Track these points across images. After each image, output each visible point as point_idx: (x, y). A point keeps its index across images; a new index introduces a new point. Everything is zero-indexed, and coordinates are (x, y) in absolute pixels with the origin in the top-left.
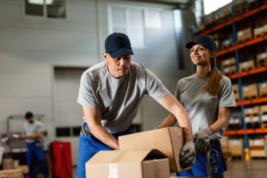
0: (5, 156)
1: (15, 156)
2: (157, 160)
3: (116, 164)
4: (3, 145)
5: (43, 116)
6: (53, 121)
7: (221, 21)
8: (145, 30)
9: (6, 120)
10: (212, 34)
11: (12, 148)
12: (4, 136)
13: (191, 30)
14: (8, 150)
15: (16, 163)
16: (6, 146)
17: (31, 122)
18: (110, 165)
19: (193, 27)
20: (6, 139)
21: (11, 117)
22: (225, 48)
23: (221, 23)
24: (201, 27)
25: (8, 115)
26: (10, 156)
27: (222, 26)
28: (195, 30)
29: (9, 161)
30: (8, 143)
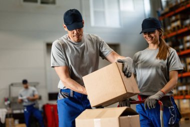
0: (7, 116)
1: (15, 116)
2: (130, 116)
3: (99, 119)
4: (6, 107)
5: (38, 83)
6: (46, 87)
7: (182, 4)
8: (120, 13)
9: (8, 87)
10: (175, 15)
11: (13, 110)
12: (6, 100)
13: (158, 12)
14: (10, 112)
15: (17, 122)
16: (8, 108)
17: (27, 88)
18: (95, 120)
19: (160, 10)
20: (9, 102)
21: (12, 85)
22: (186, 26)
23: (183, 6)
24: (167, 10)
25: (10, 83)
26: (12, 116)
27: (184, 8)
28: (162, 12)
29: (11, 120)
30: (10, 105)
